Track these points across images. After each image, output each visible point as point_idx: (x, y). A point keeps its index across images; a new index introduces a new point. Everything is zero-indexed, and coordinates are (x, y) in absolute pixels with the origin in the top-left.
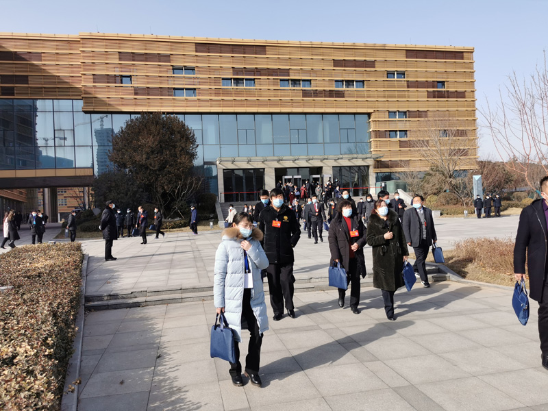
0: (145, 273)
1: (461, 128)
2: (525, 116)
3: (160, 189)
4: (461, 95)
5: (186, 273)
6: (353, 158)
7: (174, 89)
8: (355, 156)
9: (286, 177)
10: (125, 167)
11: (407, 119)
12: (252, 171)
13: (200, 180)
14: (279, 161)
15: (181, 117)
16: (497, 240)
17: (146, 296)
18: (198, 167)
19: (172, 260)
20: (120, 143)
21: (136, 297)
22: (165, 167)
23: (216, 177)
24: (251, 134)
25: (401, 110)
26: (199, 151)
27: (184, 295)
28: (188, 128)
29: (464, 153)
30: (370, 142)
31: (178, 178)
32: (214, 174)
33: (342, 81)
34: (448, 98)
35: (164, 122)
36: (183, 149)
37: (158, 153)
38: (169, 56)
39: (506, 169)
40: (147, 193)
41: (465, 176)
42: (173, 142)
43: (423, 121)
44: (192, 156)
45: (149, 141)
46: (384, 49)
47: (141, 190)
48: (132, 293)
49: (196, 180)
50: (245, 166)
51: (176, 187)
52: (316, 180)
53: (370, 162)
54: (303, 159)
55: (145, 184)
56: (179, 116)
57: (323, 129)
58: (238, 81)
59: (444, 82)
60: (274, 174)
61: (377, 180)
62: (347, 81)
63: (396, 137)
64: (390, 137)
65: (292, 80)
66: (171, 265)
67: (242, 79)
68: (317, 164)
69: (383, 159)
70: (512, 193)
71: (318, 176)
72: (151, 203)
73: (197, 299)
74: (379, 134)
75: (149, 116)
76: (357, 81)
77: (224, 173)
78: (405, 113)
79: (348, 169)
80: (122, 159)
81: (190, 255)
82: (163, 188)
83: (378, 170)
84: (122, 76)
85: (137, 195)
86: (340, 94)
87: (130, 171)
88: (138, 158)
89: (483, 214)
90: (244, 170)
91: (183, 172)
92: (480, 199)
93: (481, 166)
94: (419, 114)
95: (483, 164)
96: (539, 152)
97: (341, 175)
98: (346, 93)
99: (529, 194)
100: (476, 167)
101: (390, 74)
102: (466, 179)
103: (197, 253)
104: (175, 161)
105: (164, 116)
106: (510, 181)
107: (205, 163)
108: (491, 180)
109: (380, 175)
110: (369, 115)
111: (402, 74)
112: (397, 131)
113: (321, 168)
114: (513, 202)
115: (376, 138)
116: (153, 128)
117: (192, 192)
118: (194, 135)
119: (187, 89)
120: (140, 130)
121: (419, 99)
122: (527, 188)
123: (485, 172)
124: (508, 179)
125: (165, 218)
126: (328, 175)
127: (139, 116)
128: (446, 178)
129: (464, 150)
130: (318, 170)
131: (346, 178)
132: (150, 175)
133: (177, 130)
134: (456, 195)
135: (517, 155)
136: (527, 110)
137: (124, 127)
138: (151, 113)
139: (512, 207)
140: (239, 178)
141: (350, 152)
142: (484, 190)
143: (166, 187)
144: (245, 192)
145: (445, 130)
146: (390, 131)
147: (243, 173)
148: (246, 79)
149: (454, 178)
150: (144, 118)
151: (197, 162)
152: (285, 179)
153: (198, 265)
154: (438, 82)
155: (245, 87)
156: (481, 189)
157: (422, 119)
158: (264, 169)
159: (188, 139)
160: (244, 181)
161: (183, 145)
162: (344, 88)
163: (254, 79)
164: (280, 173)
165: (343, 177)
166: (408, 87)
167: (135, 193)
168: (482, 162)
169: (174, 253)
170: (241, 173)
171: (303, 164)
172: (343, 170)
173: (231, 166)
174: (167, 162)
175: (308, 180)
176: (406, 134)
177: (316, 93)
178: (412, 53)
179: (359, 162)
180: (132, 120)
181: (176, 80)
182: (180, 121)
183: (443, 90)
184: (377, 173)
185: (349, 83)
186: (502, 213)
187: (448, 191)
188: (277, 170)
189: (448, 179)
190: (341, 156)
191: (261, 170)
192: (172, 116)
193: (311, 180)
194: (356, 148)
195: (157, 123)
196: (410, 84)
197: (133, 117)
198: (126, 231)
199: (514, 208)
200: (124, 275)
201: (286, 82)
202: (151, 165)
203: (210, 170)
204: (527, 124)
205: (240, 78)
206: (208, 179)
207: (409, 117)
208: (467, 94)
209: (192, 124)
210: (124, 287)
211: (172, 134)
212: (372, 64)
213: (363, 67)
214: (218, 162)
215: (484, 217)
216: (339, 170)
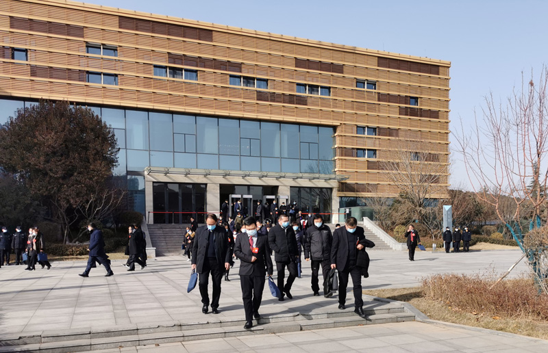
0: (40, 312)
1: (433, 152)
2: (499, 142)
3: (64, 204)
4: (434, 114)
5: (97, 312)
6: (314, 178)
7: (88, 72)
8: (317, 175)
9: (234, 196)
10: (15, 171)
11: (377, 137)
12: (191, 186)
13: (121, 194)
14: (225, 176)
15: (96, 111)
16: (464, 277)
17: (41, 342)
18: (118, 178)
19: (78, 296)
20: (8, 138)
21: (26, 344)
22: (72, 175)
23: (143, 191)
24: (191, 140)
25: (370, 125)
26: (121, 157)
27: (94, 341)
28: (105, 126)
29: (436, 180)
30: (335, 161)
31: (91, 189)
32: (140, 188)
33: (305, 85)
34: (421, 116)
35: (72, 114)
36: (97, 153)
37: (62, 156)
38: (82, 28)
39: (477, 199)
40: (45, 207)
41: (435, 205)
42: (85, 142)
43: (394, 141)
44: (111, 162)
45: (50, 139)
46: (353, 53)
47: (37, 202)
48: (20, 338)
49: (116, 193)
50: (182, 179)
51: (87, 201)
52: (270, 201)
53: (334, 184)
54: (254, 176)
55: (42, 195)
56: (93, 109)
57: (281, 141)
58: (175, 71)
59: (417, 98)
60: (219, 191)
61: (341, 206)
62: (310, 86)
63: (364, 156)
64: (357, 157)
65: (245, 78)
66: (77, 302)
67: (181, 69)
68: (272, 182)
69: (348, 182)
70: (482, 226)
71: (273, 197)
72: (51, 220)
73: (112, 345)
74: (345, 152)
75: (51, 105)
76: (322, 87)
77: (153, 186)
78: (374, 129)
79: (308, 190)
80: (10, 160)
81: (105, 290)
82: (68, 201)
83: (342, 194)
84: (14, 49)
85: (31, 210)
86: (302, 101)
87: (22, 176)
88: (32, 161)
89: (452, 249)
90: (180, 184)
91: (97, 182)
92: (449, 231)
93: (451, 195)
94: (390, 132)
95: (453, 194)
96: (511, 183)
97: (300, 197)
98: (309, 100)
99: (498, 228)
100: (446, 196)
101: (360, 83)
102: (436, 209)
103: (114, 287)
104: (86, 168)
105: (71, 107)
106: (480, 213)
107: (128, 173)
108: (461, 211)
109: (345, 199)
110: (335, 128)
111: (373, 84)
112: (365, 150)
113: (277, 187)
114: (482, 236)
115: (342, 155)
116: (55, 123)
117: (109, 209)
118: (113, 135)
119: (105, 74)
120: (37, 122)
121: (389, 115)
122: (497, 222)
123: (456, 202)
124: (478, 211)
125: (71, 241)
126: (284, 197)
127: (37, 104)
128: (416, 207)
129: (435, 176)
130: (274, 190)
131: (306, 202)
132: (49, 183)
133: (91, 126)
134: (425, 226)
135: (489, 184)
136: (502, 136)
137: (14, 117)
138: (54, 101)
139: (481, 241)
140: (173, 195)
141: (312, 171)
142: (453, 222)
143: (72, 201)
144: (180, 213)
145: (416, 153)
146: (358, 149)
147: (179, 188)
148: (186, 70)
149: (425, 207)
150: (43, 107)
151: (118, 171)
152: (233, 199)
153: (116, 301)
154: (411, 98)
155: (184, 80)
156: (451, 220)
157: (393, 138)
158: (206, 184)
159: (105, 139)
160: (180, 198)
161: (99, 148)
162: (307, 94)
163: (196, 71)
164: (226, 191)
165: (302, 200)
166: (379, 100)
167: (27, 207)
168: (453, 191)
169: (81, 287)
170: (176, 188)
171: (255, 181)
172: (303, 191)
173: (163, 178)
174: (74, 168)
175: (261, 202)
176: (375, 154)
177: (273, 97)
178: (385, 61)
179: (321, 184)
180: (26, 110)
181: (91, 62)
182: (95, 115)
183: (416, 107)
184: (341, 197)
185: (313, 88)
186: (470, 248)
187: (417, 221)
188: (222, 187)
189: (417, 208)
190: (300, 175)
191: (202, 186)
192: (83, 107)
193: (265, 201)
194: (318, 166)
195: (62, 115)
196: (381, 97)
197: (28, 104)
198: (13, 257)
199: (483, 243)
200: (9, 314)
201: (237, 79)
202: (51, 170)
203: (135, 182)
204: (500, 151)
205: (177, 66)
206: (132, 194)
207: (379, 135)
208: (440, 114)
209: (111, 120)
210: (8, 331)
211: (82, 131)
212: (340, 69)
213: (330, 71)
214: (146, 173)
215: (452, 252)
216: (297, 191)
